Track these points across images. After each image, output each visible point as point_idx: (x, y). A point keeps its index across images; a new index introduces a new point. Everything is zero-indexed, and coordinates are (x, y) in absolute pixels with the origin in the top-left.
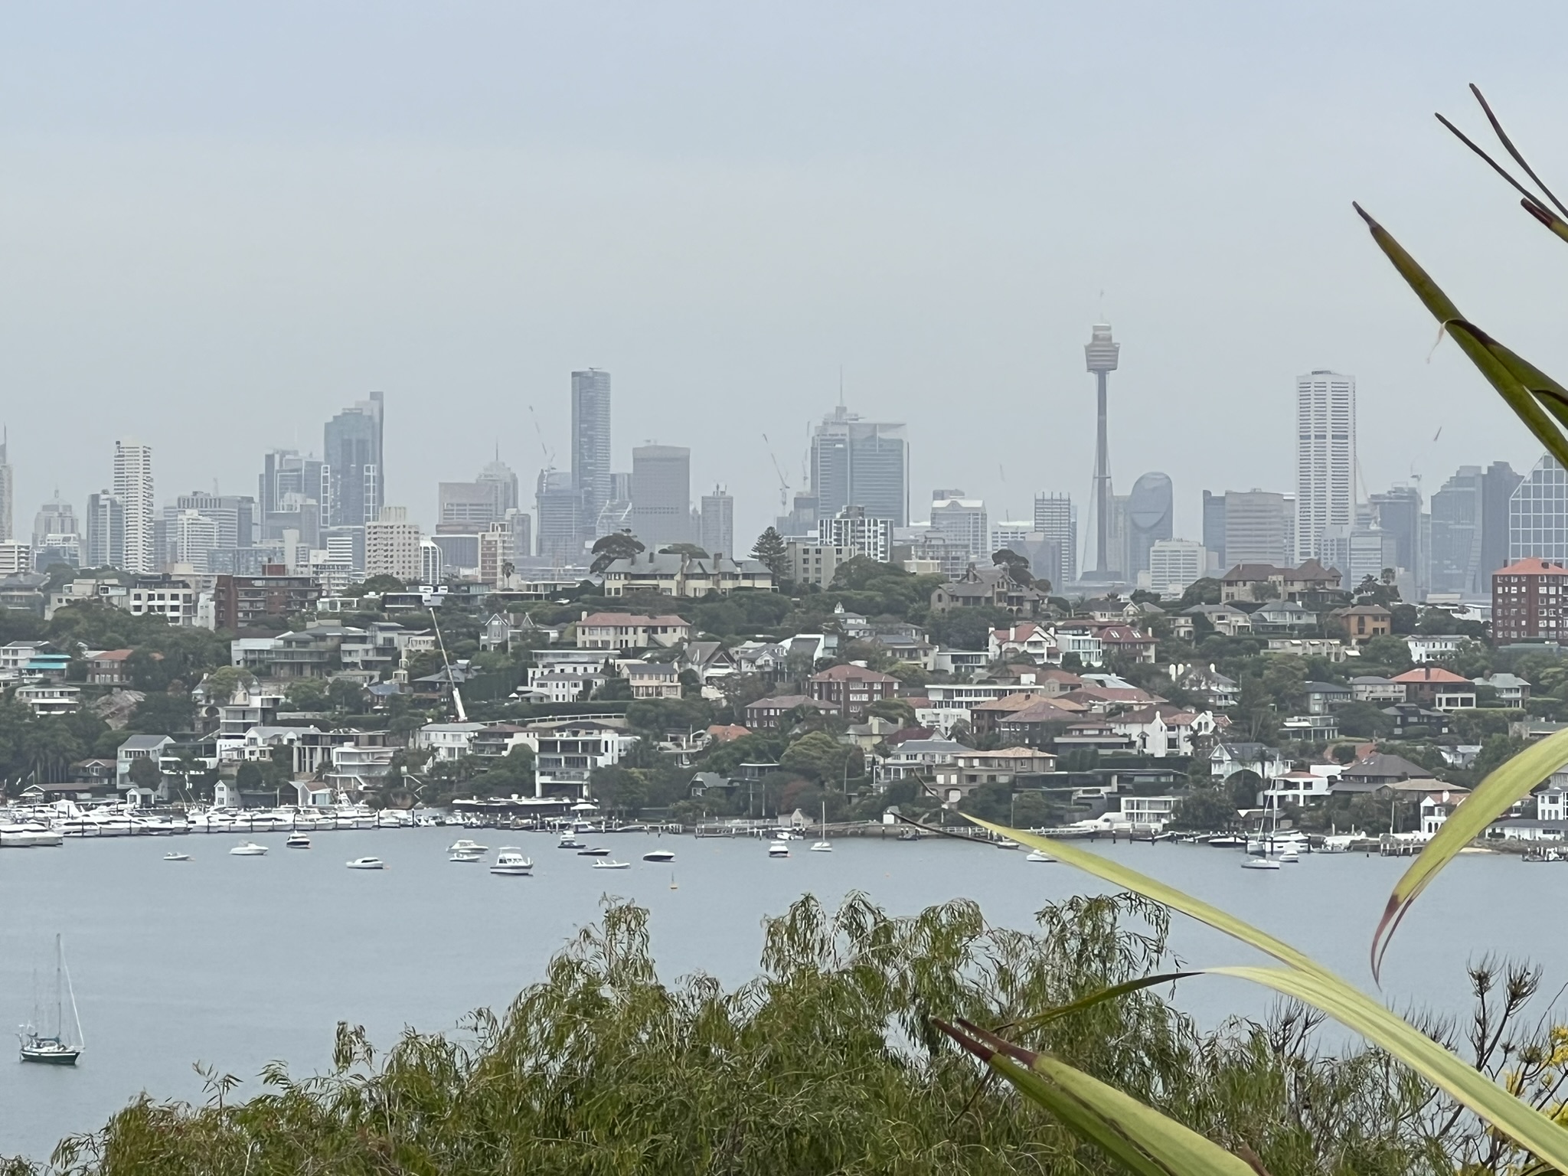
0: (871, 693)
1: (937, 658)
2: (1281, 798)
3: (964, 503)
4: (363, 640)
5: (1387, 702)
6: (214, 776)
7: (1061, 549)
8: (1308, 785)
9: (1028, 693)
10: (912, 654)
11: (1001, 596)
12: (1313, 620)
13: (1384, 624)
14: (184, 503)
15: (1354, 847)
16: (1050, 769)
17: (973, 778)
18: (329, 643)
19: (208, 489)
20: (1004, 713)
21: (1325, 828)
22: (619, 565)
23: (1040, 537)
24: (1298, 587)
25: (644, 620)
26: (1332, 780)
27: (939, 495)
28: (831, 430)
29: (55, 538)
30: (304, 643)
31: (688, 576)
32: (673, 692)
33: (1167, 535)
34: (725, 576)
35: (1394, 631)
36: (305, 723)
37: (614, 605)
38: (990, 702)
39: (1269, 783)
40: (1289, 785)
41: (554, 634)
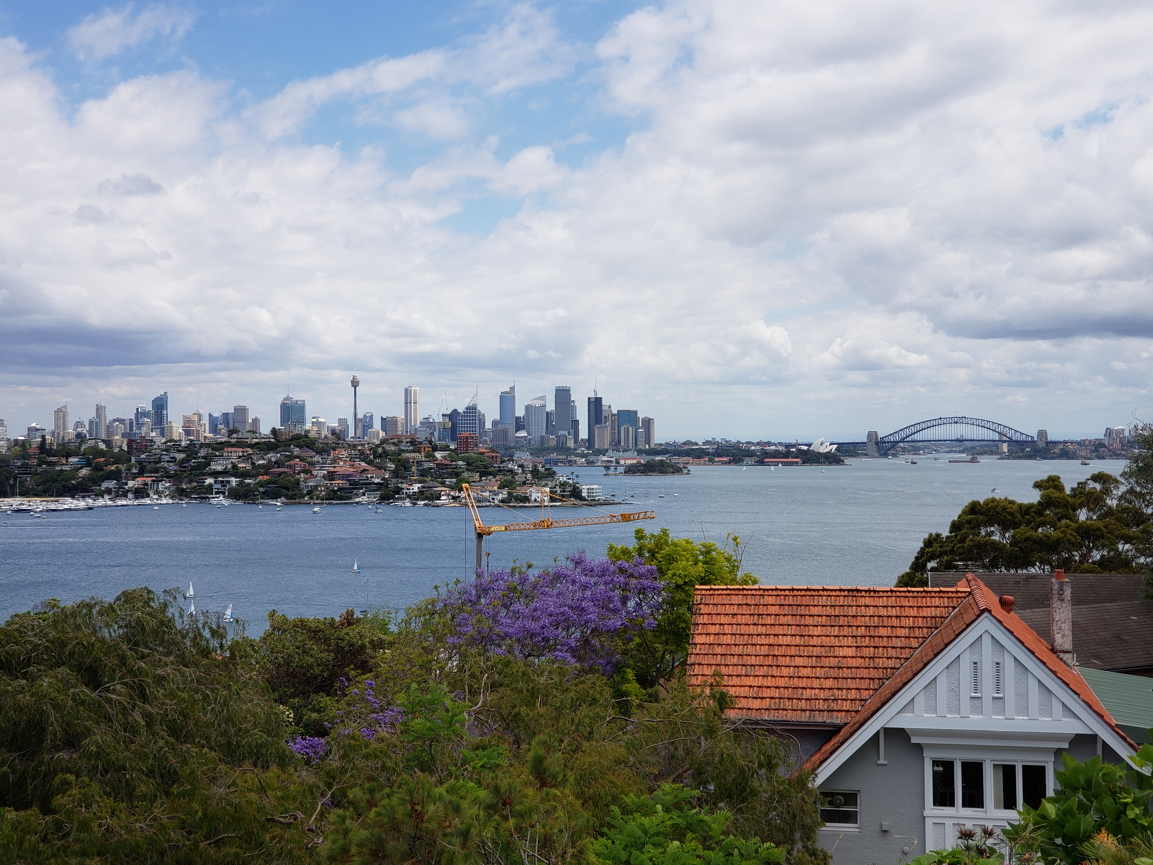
0: (301, 467)
1: (317, 458)
2: (406, 493)
3: (320, 420)
4: (166, 455)
5: (431, 469)
6: (128, 491)
7: (345, 432)
8: (413, 489)
9: (341, 467)
10: (311, 457)
11: (333, 443)
12: (412, 448)
13: (430, 449)
14: (115, 421)
15: (425, 505)
16: (348, 486)
17: (328, 488)
18: (158, 456)
19: (120, 417)
20: (335, 472)
21: (418, 500)
22: (234, 436)
23: (340, 428)
24: (409, 440)
25: (241, 449)
26: (419, 488)
27: (314, 418)
28: (285, 402)
29: (79, 430)
30: (151, 456)
31: (252, 438)
32: (249, 467)
33: (372, 427)
34: (262, 438)
35: (433, 451)
36: (152, 477)
37: (233, 445)
38: (332, 469)
39: (403, 489)
40: (408, 489)
41: (217, 453)
